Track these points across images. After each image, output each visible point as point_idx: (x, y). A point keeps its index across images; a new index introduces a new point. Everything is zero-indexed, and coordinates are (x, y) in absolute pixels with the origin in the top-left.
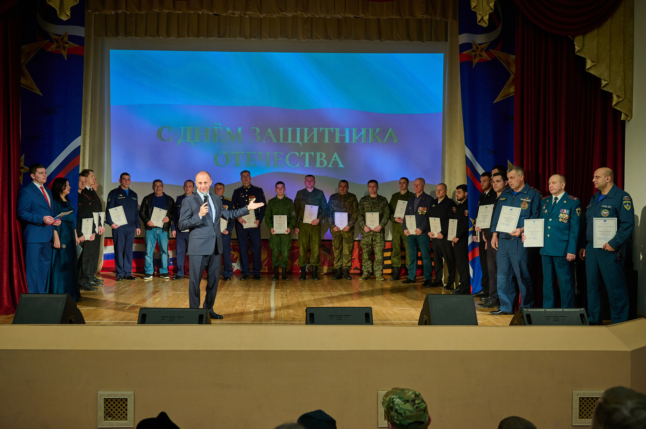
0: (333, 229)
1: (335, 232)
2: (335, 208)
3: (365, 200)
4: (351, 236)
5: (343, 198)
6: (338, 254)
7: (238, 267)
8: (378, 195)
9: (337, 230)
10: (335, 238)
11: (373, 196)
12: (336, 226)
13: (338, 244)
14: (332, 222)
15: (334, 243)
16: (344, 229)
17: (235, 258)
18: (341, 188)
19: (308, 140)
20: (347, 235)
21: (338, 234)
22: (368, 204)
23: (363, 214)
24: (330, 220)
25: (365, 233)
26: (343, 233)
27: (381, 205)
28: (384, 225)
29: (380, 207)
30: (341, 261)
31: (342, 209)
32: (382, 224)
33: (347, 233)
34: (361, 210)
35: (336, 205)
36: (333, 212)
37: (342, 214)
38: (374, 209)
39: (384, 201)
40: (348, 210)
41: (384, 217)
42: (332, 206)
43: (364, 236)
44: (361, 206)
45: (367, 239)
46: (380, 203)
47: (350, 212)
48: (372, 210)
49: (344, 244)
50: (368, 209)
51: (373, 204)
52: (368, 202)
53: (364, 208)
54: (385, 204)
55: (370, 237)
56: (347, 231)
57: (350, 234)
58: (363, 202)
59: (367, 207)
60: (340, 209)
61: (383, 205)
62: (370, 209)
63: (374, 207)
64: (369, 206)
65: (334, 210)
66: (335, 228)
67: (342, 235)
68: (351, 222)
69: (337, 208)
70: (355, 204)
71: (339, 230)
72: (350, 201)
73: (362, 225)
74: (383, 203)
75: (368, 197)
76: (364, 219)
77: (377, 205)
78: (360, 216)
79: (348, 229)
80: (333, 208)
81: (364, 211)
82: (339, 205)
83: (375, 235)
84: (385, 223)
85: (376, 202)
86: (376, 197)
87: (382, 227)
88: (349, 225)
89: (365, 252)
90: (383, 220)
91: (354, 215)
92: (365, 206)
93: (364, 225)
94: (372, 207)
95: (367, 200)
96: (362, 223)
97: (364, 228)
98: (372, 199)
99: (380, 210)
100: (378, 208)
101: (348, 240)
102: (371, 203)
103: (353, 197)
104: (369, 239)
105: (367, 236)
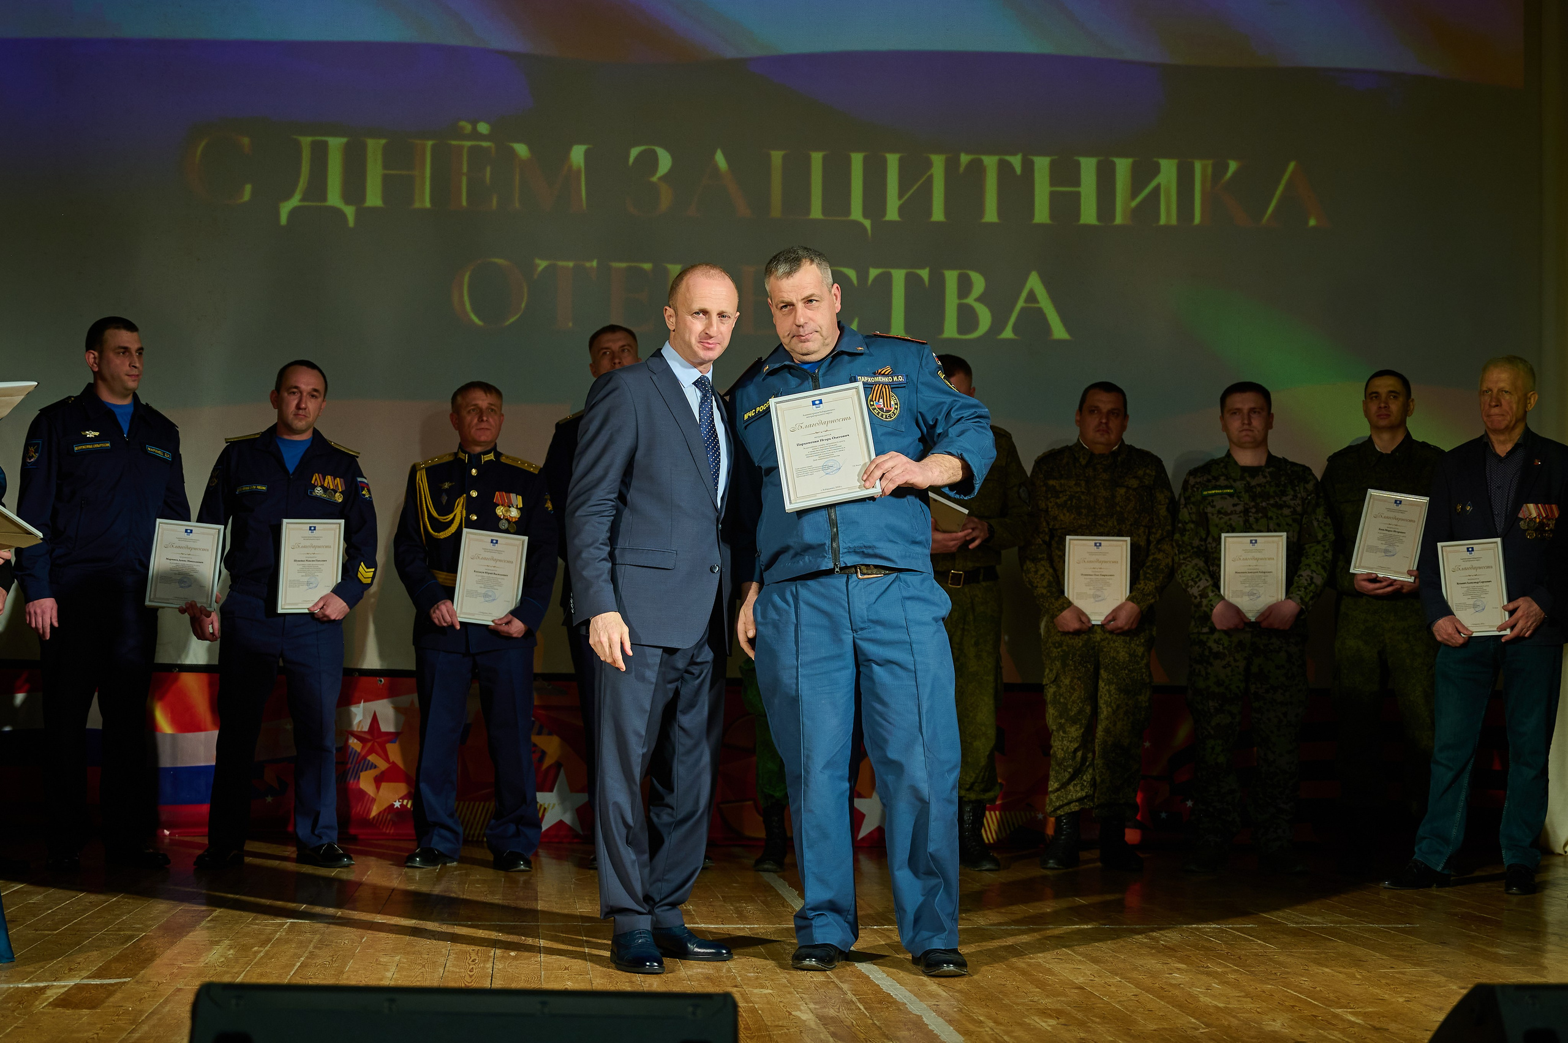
0: (1053, 617)
1: (1066, 633)
2: (1066, 517)
3: (1209, 481)
4: (1143, 654)
5: (1105, 471)
7: (564, 810)
8: (1271, 458)
9: (1074, 625)
10: (1064, 665)
11: (1246, 458)
12: (1069, 604)
13: (1076, 695)
14: (1049, 582)
15: (1059, 687)
16: (1113, 616)
17: (548, 769)
18: (1093, 421)
19: (901, 210)
20: (1126, 652)
21: (1080, 645)
22: (1228, 497)
23: (1202, 545)
24: (1038, 576)
25: (1215, 640)
26: (1101, 639)
27: (1291, 500)
28: (1312, 594)
29: (1289, 510)
30: (1085, 781)
31: (1100, 522)
32: (1300, 591)
33: (1122, 638)
34: (1192, 526)
35: (1069, 502)
36: (1052, 537)
37: (1098, 544)
38: (1257, 520)
39: (1306, 486)
40: (1131, 525)
41: (1307, 558)
42: (1052, 508)
43: (1207, 653)
44: (1191, 508)
45: (1224, 667)
46: (1284, 493)
47: (1139, 535)
48: (1247, 524)
49: (1108, 696)
50: (1229, 523)
51: (1253, 498)
52: (1227, 487)
53: (1210, 515)
54: (1308, 495)
55: (1235, 660)
56: (1126, 628)
57: (1138, 645)
58: (1198, 489)
59: (1223, 511)
60: (1090, 519)
61: (1298, 501)
62: (1237, 520)
63: (1257, 512)
64: (1235, 508)
65: (1057, 527)
66: (1066, 614)
67: (1096, 648)
68: (1146, 585)
69: (1074, 518)
70: (1163, 505)
71: (1084, 623)
72: (1135, 486)
73: (1203, 595)
74: (1299, 495)
75: (1222, 464)
76: (1206, 568)
77: (1272, 501)
78: (1187, 558)
79: (1132, 619)
80: (1055, 518)
81: (1208, 533)
82: (1086, 500)
83: (1262, 648)
84: (1313, 586)
85: (1265, 486)
86: (1261, 467)
87: (1303, 607)
88: (1137, 599)
89: (1212, 732)
90: (1305, 573)
91: (1160, 550)
92: (1213, 507)
93: (1213, 594)
94: (1246, 512)
95: (1223, 478)
96: (1202, 584)
97: (1212, 610)
98: (1246, 475)
99: (1287, 524)
100: (1278, 518)
101: (1126, 672)
102: (1243, 493)
103: (1150, 467)
104: (1230, 666)
105: (1221, 650)
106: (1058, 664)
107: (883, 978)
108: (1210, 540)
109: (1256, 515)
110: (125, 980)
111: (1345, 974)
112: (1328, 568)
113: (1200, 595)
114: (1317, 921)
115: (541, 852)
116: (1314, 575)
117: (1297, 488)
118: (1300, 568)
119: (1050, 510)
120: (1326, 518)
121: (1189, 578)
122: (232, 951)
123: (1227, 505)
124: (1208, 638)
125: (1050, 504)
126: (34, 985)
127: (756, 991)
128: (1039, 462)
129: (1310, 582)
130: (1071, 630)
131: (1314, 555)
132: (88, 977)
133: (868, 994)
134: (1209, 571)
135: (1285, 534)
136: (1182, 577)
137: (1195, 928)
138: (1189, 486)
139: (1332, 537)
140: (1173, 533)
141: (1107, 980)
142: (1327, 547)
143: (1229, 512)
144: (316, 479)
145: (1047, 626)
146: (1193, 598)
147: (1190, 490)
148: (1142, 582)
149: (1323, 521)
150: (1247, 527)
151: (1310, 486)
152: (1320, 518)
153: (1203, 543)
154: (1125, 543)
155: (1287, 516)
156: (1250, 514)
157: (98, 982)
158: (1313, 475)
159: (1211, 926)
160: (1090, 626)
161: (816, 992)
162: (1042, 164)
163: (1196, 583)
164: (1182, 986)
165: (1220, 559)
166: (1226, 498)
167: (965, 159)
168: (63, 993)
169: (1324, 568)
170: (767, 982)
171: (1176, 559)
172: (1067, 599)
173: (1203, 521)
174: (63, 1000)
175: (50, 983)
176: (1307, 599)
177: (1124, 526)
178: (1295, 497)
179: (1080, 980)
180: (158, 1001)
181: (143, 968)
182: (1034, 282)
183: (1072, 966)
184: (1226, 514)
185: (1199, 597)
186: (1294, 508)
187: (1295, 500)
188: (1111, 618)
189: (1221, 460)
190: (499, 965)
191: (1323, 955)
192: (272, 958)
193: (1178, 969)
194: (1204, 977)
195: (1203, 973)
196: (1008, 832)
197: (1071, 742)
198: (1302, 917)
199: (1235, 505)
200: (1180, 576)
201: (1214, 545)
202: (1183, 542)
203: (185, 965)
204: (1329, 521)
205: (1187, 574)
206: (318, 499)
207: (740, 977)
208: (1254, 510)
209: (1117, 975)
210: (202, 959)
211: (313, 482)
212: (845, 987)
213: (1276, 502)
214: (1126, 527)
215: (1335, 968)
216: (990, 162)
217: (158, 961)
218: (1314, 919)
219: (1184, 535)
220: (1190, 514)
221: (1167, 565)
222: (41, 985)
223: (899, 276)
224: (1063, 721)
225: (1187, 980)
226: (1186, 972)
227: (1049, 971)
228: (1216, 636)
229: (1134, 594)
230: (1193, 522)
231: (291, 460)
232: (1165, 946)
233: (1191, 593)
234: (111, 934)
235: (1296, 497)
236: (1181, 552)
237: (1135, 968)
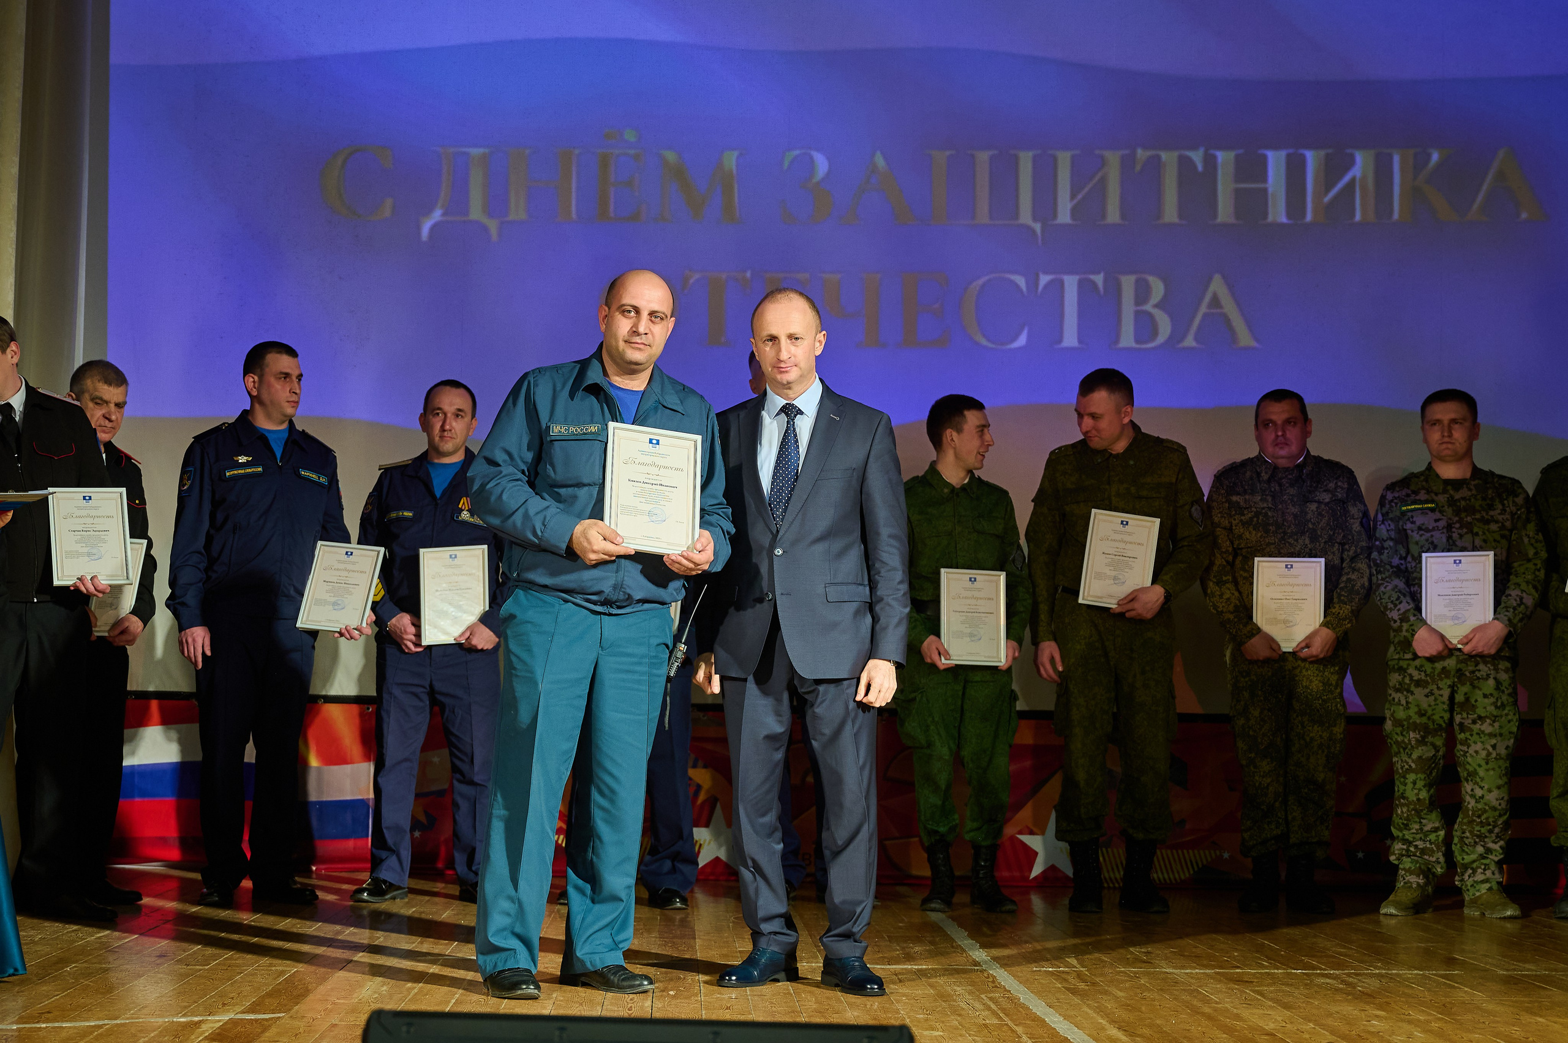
0: (1240, 644)
1: (1255, 662)
2: (1252, 536)
3: (1408, 495)
4: (1337, 683)
5: (1292, 485)
6: (1269, 780)
7: (720, 846)
8: (1476, 471)
9: (1263, 653)
11: (1449, 471)
12: (1259, 630)
14: (1236, 606)
16: (1307, 643)
17: (704, 802)
18: (1271, 434)
19: (1074, 212)
20: (1320, 681)
21: (1270, 674)
22: (1429, 513)
23: (1402, 564)
24: (1224, 596)
25: (1416, 667)
26: (1293, 667)
27: (1499, 514)
28: (1521, 615)
29: (1497, 525)
30: (1280, 818)
31: (1289, 541)
32: (1507, 611)
33: (1316, 665)
34: (1391, 544)
35: (1255, 519)
36: (1235, 557)
37: (1289, 566)
38: (1461, 536)
39: (1516, 499)
40: (1325, 542)
41: (1517, 577)
42: (1236, 526)
43: (1407, 681)
44: (1389, 525)
45: (1427, 696)
46: (1491, 507)
47: (1334, 553)
48: (1450, 541)
49: (1300, 727)
50: (1430, 540)
51: (1457, 512)
52: (1427, 502)
53: (1409, 532)
54: (1518, 510)
55: (1439, 688)
56: (1322, 656)
57: (1332, 673)
58: (1396, 504)
59: (1424, 527)
60: (1279, 536)
61: (1507, 516)
62: (1440, 538)
63: (1461, 528)
64: (1437, 524)
65: (1242, 546)
66: (1255, 640)
67: (1287, 677)
68: (1341, 609)
69: (1261, 537)
70: (1357, 519)
71: (1274, 650)
72: (1327, 500)
73: (1404, 619)
74: (1508, 509)
75: (1422, 478)
76: (1408, 590)
77: (1478, 516)
78: (1386, 577)
79: (1328, 646)
80: (1240, 537)
81: (1408, 552)
82: (1273, 517)
83: (1468, 674)
84: (1522, 606)
85: (1470, 500)
86: (1466, 479)
87: (1512, 629)
88: (1332, 625)
89: (1413, 766)
90: (1514, 593)
91: (1354, 570)
92: (1413, 523)
93: (1415, 618)
94: (1449, 527)
95: (1423, 492)
96: (1404, 606)
97: (1413, 635)
98: (1449, 488)
99: (1495, 540)
100: (1484, 533)
101: (1320, 702)
102: (1446, 507)
103: (1341, 479)
104: (1433, 694)
105: (1423, 678)
106: (1246, 694)
107: (1060, 1022)
108: (1409, 559)
109: (1460, 531)
110: (279, 1015)
111: (1562, 1024)
112: (1540, 588)
113: (1400, 619)
114: (1530, 969)
115: (696, 890)
116: (1524, 595)
117: (1506, 502)
118: (1508, 587)
119: (1234, 528)
120: (1537, 534)
121: (1388, 601)
122: (385, 988)
123: (1428, 521)
124: (1409, 665)
125: (1234, 522)
126: (189, 1019)
127: (926, 1033)
128: (1221, 477)
129: (1519, 602)
130: (1261, 659)
131: (1524, 573)
132: (243, 1012)
133: (1044, 1038)
134: (1410, 593)
135: (1492, 554)
136: (1381, 599)
137: (1396, 974)
138: (1387, 501)
139: (1544, 555)
140: (1370, 550)
141: (1300, 1027)
142: (1538, 567)
143: (1431, 528)
144: (464, 503)
145: (1233, 654)
146: (1392, 622)
147: (1387, 506)
148: (1337, 606)
149: (1534, 538)
150: (1451, 546)
151: (1520, 500)
152: (1531, 534)
153: (1403, 562)
154: (1318, 564)
155: (1494, 532)
156: (1454, 530)
157: (252, 1017)
158: (1523, 488)
159: (1413, 972)
160: (1281, 653)
161: (989, 1035)
162: (1225, 158)
163: (1396, 606)
164: (1381, 1034)
165: (1421, 579)
166: (1427, 514)
167: (1141, 154)
168: (219, 1028)
169: (1535, 587)
170: (937, 1024)
171: (1374, 579)
172: (1256, 625)
173: (1403, 538)
174: (219, 1034)
175: (205, 1018)
176: (1515, 621)
177: (1318, 544)
178: (1503, 512)
179: (1270, 1026)
180: (314, 1036)
181: (297, 1004)
182: (1217, 286)
183: (1261, 1011)
184: (1427, 530)
185: (1399, 621)
186: (1502, 523)
187: (1504, 514)
188: (1303, 644)
189: (1422, 473)
190: (658, 1004)
191: (1536, 1004)
192: (426, 995)
193: (1377, 1016)
194: (1405, 1026)
195: (1402, 1020)
196: (1192, 872)
197: (1263, 777)
198: (1513, 964)
199: (1436, 521)
200: (1378, 598)
201: (1414, 564)
202: (1381, 561)
203: (338, 1001)
204: (1540, 537)
205: (1386, 596)
206: (465, 523)
207: (909, 1018)
208: (1457, 525)
209: (1310, 1021)
210: (355, 995)
211: (460, 506)
212: (1019, 1030)
213: (1483, 517)
214: (1320, 545)
215: (1550, 1018)
216: (1169, 158)
217: (311, 997)
218: (1527, 966)
219: (1382, 554)
220: (1388, 530)
221: (1363, 586)
222: (196, 1019)
223: (1071, 283)
224: (1253, 755)
225: (1387, 1028)
226: (1386, 1018)
227: (1238, 1017)
228: (1417, 662)
229: (1328, 619)
230: (1391, 539)
231: (439, 484)
232: (1363, 992)
233: (1390, 616)
234: (263, 970)
235: (1505, 511)
236: (1379, 572)
237: (1330, 1015)
